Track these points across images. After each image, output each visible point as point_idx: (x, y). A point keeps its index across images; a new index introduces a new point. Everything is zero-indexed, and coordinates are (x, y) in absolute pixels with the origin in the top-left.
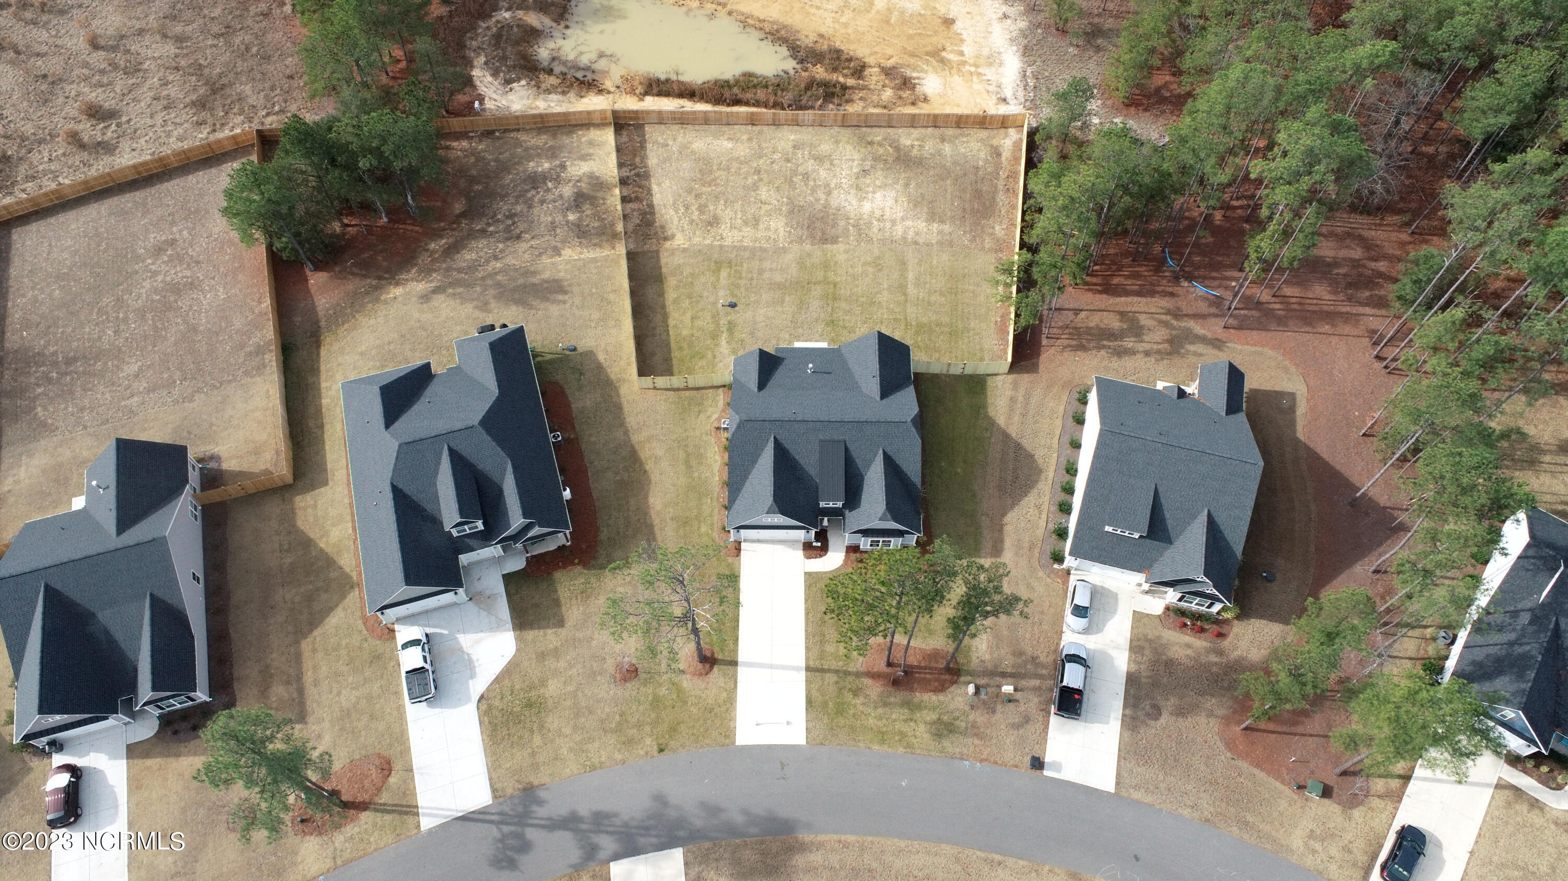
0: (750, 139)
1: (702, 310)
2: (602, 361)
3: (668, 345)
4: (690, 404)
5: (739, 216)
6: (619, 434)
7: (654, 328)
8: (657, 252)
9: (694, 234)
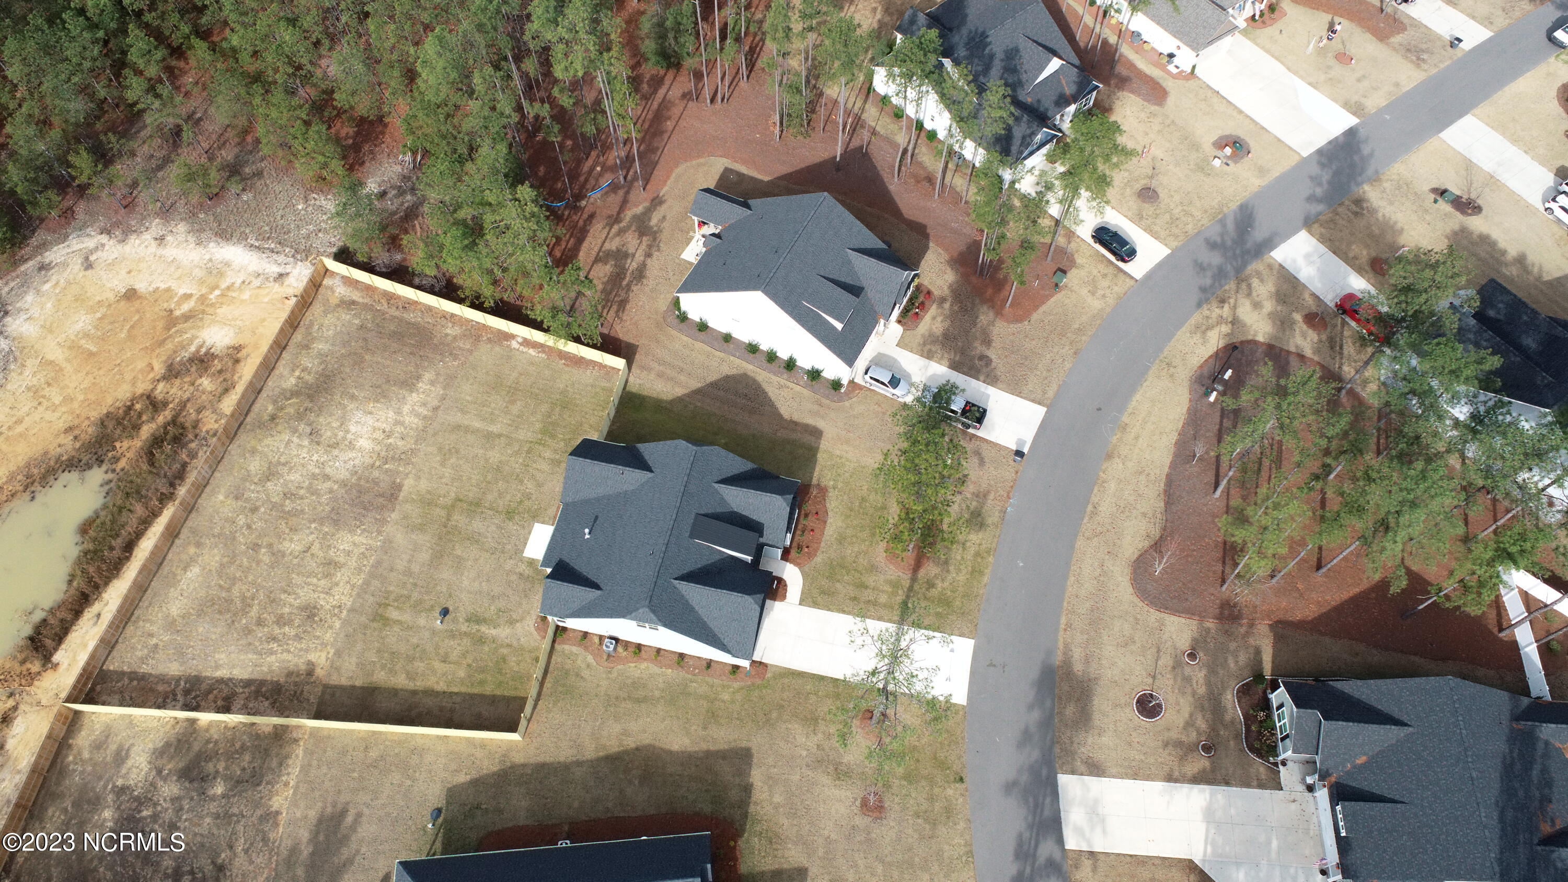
0: (198, 545)
1: (437, 647)
2: (468, 778)
3: (472, 696)
4: (564, 685)
5: (315, 581)
6: (578, 772)
7: (441, 709)
8: (326, 687)
9: (318, 638)
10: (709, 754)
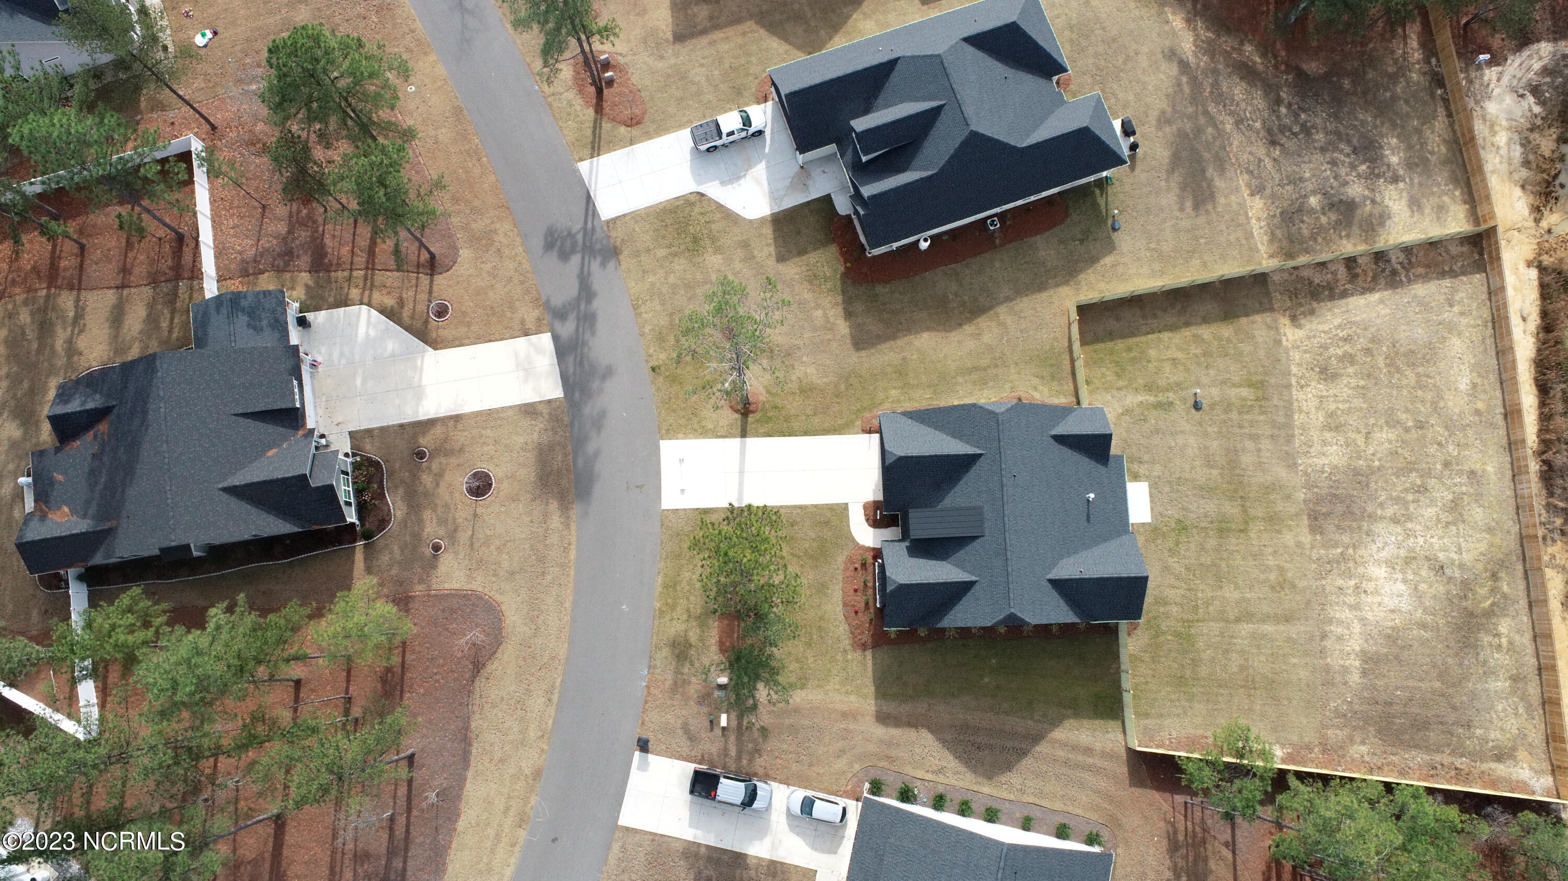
1: (1187, 370)
2: (1102, 262)
3: (1133, 335)
4: (1052, 365)
5: (1341, 406)
6: (1006, 291)
7: (1155, 316)
8: (1271, 309)
9: (1305, 352)
10: (894, 337)
